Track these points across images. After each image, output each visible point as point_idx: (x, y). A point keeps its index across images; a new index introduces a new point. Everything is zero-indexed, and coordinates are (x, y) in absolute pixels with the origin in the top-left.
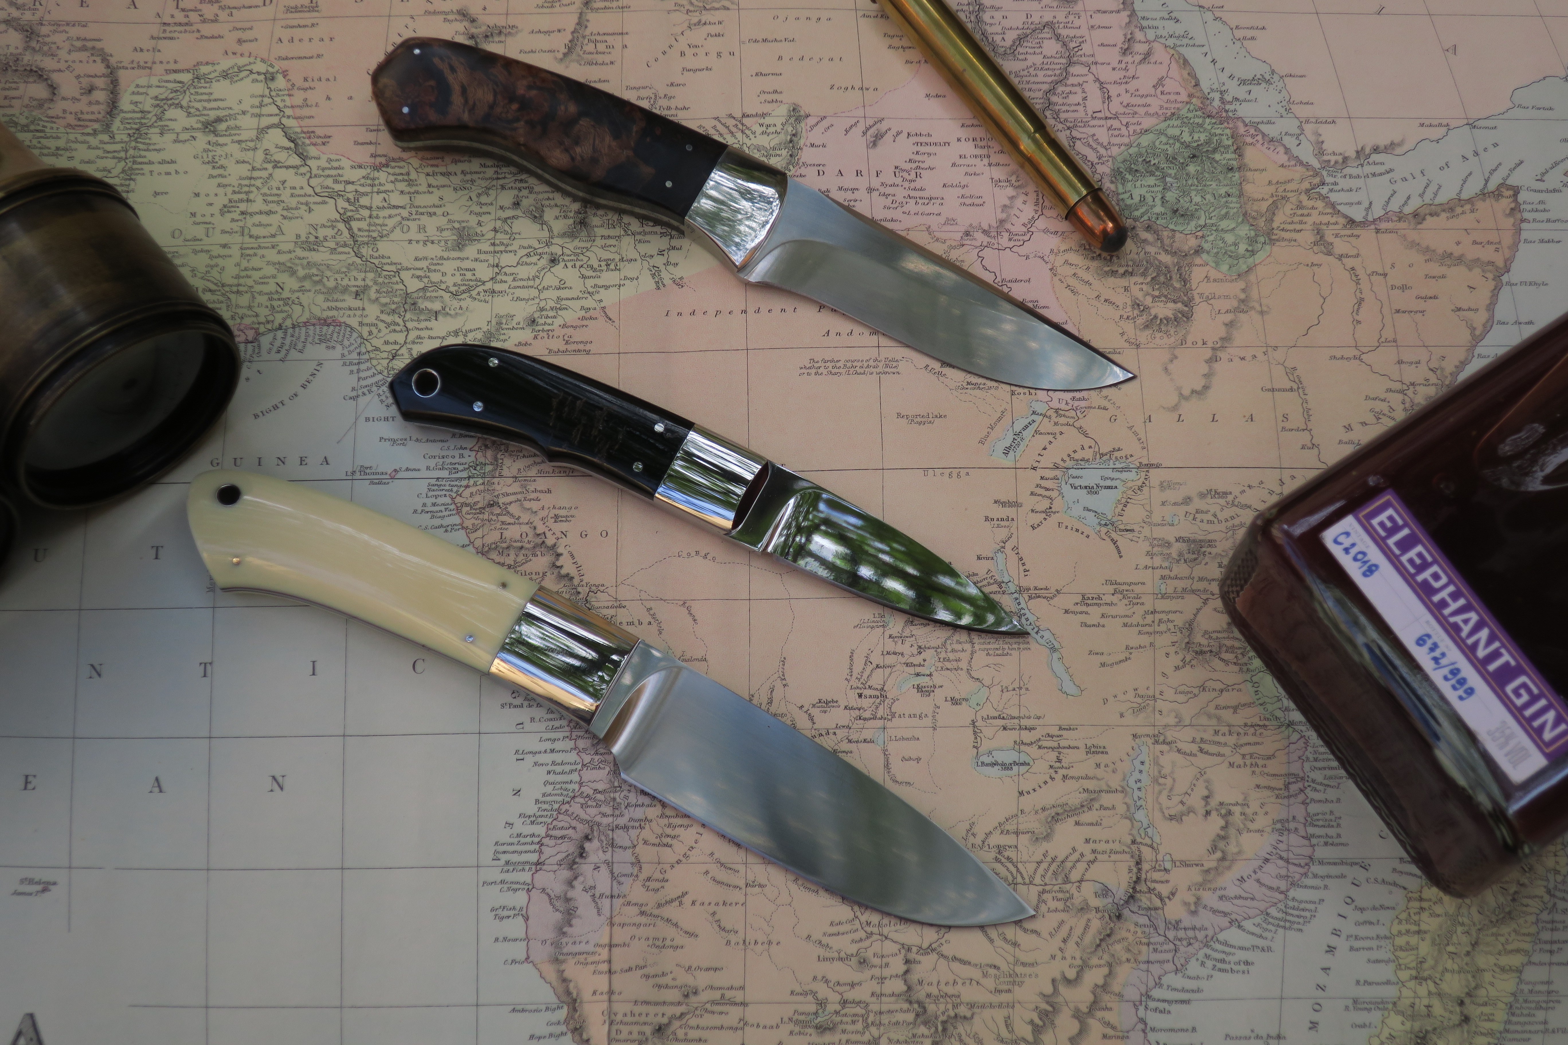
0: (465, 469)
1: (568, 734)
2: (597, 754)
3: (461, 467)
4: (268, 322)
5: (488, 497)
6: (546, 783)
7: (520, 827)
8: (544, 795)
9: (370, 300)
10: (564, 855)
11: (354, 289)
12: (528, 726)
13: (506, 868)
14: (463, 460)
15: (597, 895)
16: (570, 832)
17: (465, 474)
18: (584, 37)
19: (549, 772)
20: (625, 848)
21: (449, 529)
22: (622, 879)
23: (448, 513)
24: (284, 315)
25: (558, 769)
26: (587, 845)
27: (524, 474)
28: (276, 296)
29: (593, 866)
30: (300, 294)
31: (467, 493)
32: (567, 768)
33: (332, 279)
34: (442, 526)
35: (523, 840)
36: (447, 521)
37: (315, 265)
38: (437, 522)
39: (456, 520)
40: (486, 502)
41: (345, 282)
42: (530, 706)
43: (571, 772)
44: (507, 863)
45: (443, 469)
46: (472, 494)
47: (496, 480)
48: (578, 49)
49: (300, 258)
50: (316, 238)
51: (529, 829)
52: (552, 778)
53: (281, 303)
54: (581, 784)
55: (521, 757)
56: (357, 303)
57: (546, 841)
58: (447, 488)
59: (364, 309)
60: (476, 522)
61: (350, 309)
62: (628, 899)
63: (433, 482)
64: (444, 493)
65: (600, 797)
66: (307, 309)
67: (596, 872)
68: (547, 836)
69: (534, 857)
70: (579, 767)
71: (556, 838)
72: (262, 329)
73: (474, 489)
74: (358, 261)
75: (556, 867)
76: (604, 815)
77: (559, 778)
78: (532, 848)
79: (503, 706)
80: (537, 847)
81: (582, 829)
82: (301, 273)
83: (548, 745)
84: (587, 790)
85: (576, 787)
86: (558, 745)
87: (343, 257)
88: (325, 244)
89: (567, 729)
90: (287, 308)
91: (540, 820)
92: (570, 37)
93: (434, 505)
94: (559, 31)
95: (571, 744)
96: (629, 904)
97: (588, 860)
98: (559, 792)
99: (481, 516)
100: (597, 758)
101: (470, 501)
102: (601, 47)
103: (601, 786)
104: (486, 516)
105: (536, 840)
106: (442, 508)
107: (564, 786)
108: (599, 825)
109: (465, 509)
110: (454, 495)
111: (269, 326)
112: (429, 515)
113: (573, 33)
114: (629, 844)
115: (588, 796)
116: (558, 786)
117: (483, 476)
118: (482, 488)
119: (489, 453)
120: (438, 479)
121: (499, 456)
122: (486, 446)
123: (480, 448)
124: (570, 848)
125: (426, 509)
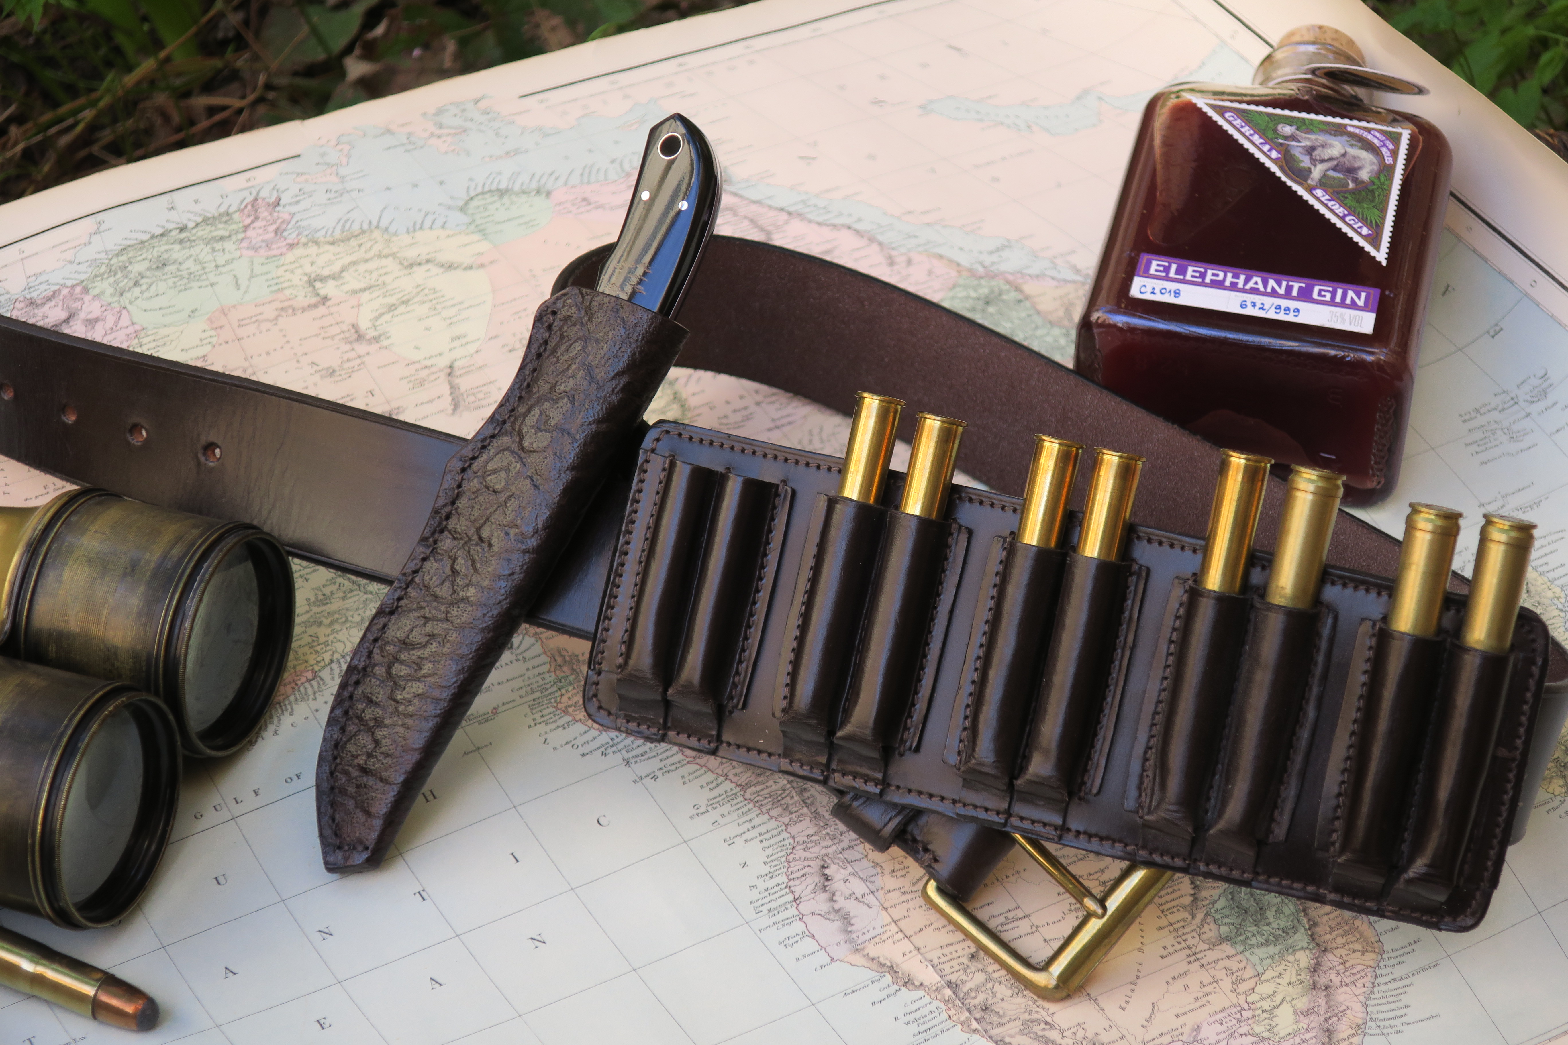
0: (552, 686)
1: (759, 812)
2: (791, 813)
3: (548, 686)
4: (319, 662)
6: (764, 849)
7: (762, 885)
8: (768, 857)
10: (813, 886)
12: (722, 821)
13: (771, 914)
14: (546, 682)
15: (860, 897)
16: (807, 870)
17: (555, 688)
18: (462, 394)
19: (761, 842)
20: (860, 860)
21: (566, 726)
22: (872, 879)
23: (557, 717)
24: (331, 652)
25: (767, 836)
26: (827, 871)
28: (314, 644)
29: (842, 882)
30: (335, 635)
31: (564, 699)
32: (775, 832)
33: (356, 616)
34: (558, 727)
35: (772, 891)
36: (560, 722)
37: (335, 612)
38: (553, 726)
39: (567, 718)
42: (715, 808)
43: (779, 833)
44: (770, 910)
45: (533, 692)
46: (569, 698)
48: (462, 403)
49: (318, 613)
50: (324, 595)
51: (771, 883)
52: (766, 844)
53: (323, 646)
54: (793, 837)
55: (731, 842)
57: (791, 883)
58: (546, 702)
62: (887, 888)
63: (532, 703)
64: (545, 706)
65: (813, 838)
66: (346, 642)
67: (847, 883)
68: (790, 880)
69: (790, 897)
70: (783, 828)
71: (798, 878)
72: (316, 668)
73: (569, 695)
74: (370, 596)
75: (813, 895)
76: (827, 847)
77: (772, 841)
78: (784, 892)
79: (692, 818)
80: (787, 890)
81: (816, 864)
82: (327, 621)
83: (748, 825)
84: (801, 839)
85: (791, 841)
86: (756, 822)
87: (356, 598)
88: (335, 596)
89: (756, 809)
90: (329, 648)
91: (776, 873)
92: (450, 399)
93: (542, 716)
94: (439, 397)
95: (766, 817)
96: (889, 891)
97: (835, 880)
98: (779, 850)
100: (793, 816)
101: (570, 703)
102: (480, 396)
103: (811, 831)
105: (783, 886)
106: (551, 716)
107: (780, 844)
108: (827, 855)
109: (570, 710)
110: (555, 705)
111: (322, 664)
112: (543, 724)
113: (451, 394)
114: (861, 856)
115: (804, 842)
116: (775, 847)
117: (571, 684)
118: (575, 691)
119: (565, 669)
120: (534, 700)
121: (575, 667)
122: (560, 666)
123: (555, 669)
124: (815, 879)
125: (539, 721)
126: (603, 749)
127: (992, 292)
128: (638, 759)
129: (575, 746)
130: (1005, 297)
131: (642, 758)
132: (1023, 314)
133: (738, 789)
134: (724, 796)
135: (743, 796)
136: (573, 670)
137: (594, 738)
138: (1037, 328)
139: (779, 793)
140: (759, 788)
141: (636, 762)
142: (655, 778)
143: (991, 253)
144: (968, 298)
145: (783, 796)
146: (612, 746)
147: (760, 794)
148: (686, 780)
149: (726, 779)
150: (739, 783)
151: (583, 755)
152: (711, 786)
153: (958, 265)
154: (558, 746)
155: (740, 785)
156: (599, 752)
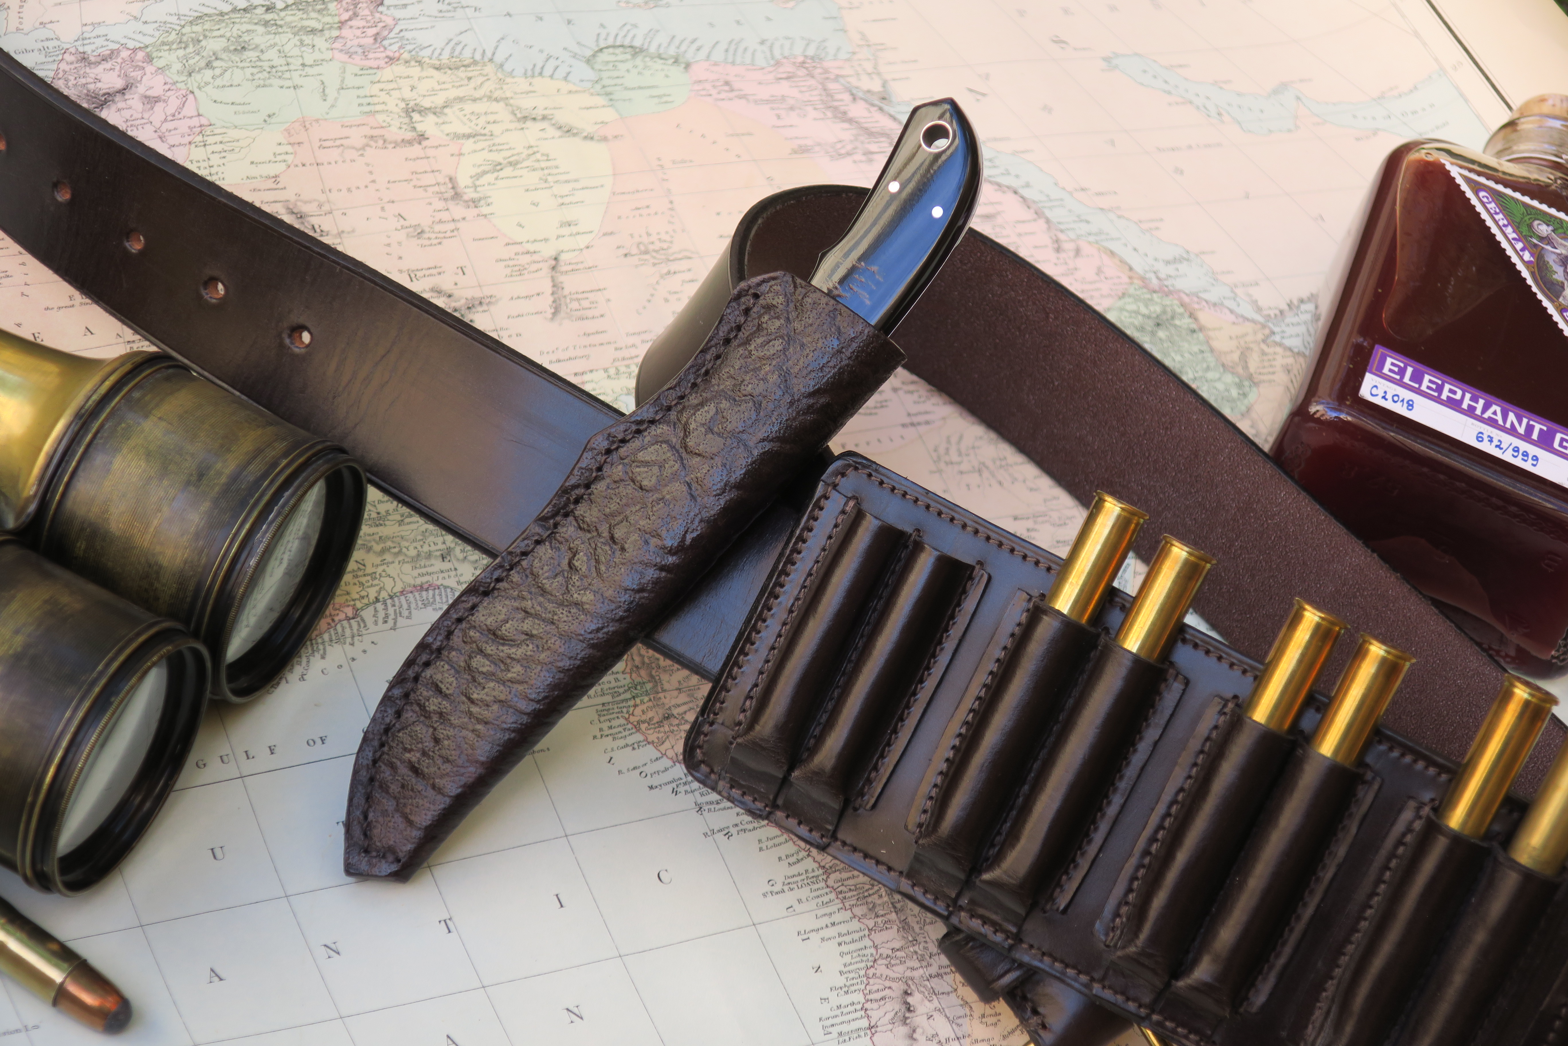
0: (625, 691)
1: (841, 906)
2: (877, 916)
3: (621, 690)
4: (363, 597)
5: (661, 712)
6: (842, 954)
7: (836, 999)
8: (845, 965)
9: (458, 560)
10: (893, 1014)
11: (438, 553)
12: (798, 908)
13: (841, 1039)
14: (619, 684)
15: (943, 1041)
16: (887, 992)
17: (628, 695)
18: (565, 297)
19: (840, 944)
20: (948, 993)
21: (636, 746)
22: (960, 1021)
23: (627, 733)
24: (377, 588)
25: (848, 939)
26: (910, 1000)
27: (685, 685)
28: (360, 573)
29: (925, 1017)
30: (385, 567)
31: (638, 711)
32: (856, 936)
33: (411, 548)
34: (627, 745)
35: (845, 1010)
36: (630, 740)
37: (388, 538)
38: (622, 743)
39: (638, 737)
40: (660, 716)
41: (426, 548)
42: (792, 890)
43: (861, 938)
44: (840, 1034)
45: (603, 694)
46: (643, 712)
47: (661, 695)
48: (563, 308)
49: (369, 535)
50: (378, 513)
51: (846, 1000)
52: (845, 948)
53: (369, 578)
54: (876, 947)
55: (805, 937)
56: (446, 565)
57: (868, 1005)
58: (616, 710)
59: (456, 569)
60: (660, 735)
61: (442, 572)
62: (974, 1037)
63: (600, 708)
64: (615, 715)
65: (899, 954)
66: (397, 579)
67: (931, 1020)
68: (867, 1001)
69: (864, 1023)
70: (866, 932)
71: (876, 1001)
72: (359, 605)
73: (644, 707)
75: (890, 1026)
76: (913, 969)
77: (852, 947)
78: (858, 1014)
79: (764, 895)
80: (863, 1013)
81: (898, 987)
82: (377, 548)
83: (827, 920)
84: (885, 951)
85: (873, 951)
86: (837, 918)
87: (414, 526)
88: (390, 517)
89: (837, 901)
90: (376, 582)
91: (853, 988)
92: (551, 299)
93: (610, 728)
94: (539, 295)
95: (848, 914)
96: (976, 1041)
97: (918, 1012)
98: (858, 959)
99: (662, 729)
100: (879, 920)
101: (644, 718)
102: (586, 304)
103: (897, 945)
104: (667, 728)
105: (859, 1007)
106: (621, 729)
107: (861, 953)
108: (912, 979)
109: (643, 726)
110: (627, 716)
111: (365, 601)
112: (610, 738)
114: (950, 989)
115: (888, 956)
116: (855, 955)
117: (647, 693)
118: (650, 704)
119: (643, 673)
120: (603, 704)
121: (653, 673)
122: (637, 667)
123: (631, 670)
124: (894, 1006)
125: (606, 733)
126: (674, 785)
127: (1164, 312)
128: (712, 807)
129: (643, 774)
130: (1177, 322)
131: (717, 807)
132: (1196, 349)
133: (821, 871)
134: (804, 877)
135: (826, 881)
136: (652, 676)
137: (666, 769)
138: (1208, 369)
139: (867, 887)
140: (845, 875)
141: (709, 810)
142: (728, 835)
143: (1168, 263)
144: (1137, 312)
145: (871, 892)
146: (685, 784)
147: (846, 883)
148: (764, 846)
149: (809, 855)
150: (822, 864)
151: (651, 788)
152: (792, 860)
153: (1131, 269)
154: (625, 770)
155: (824, 867)
156: (669, 788)
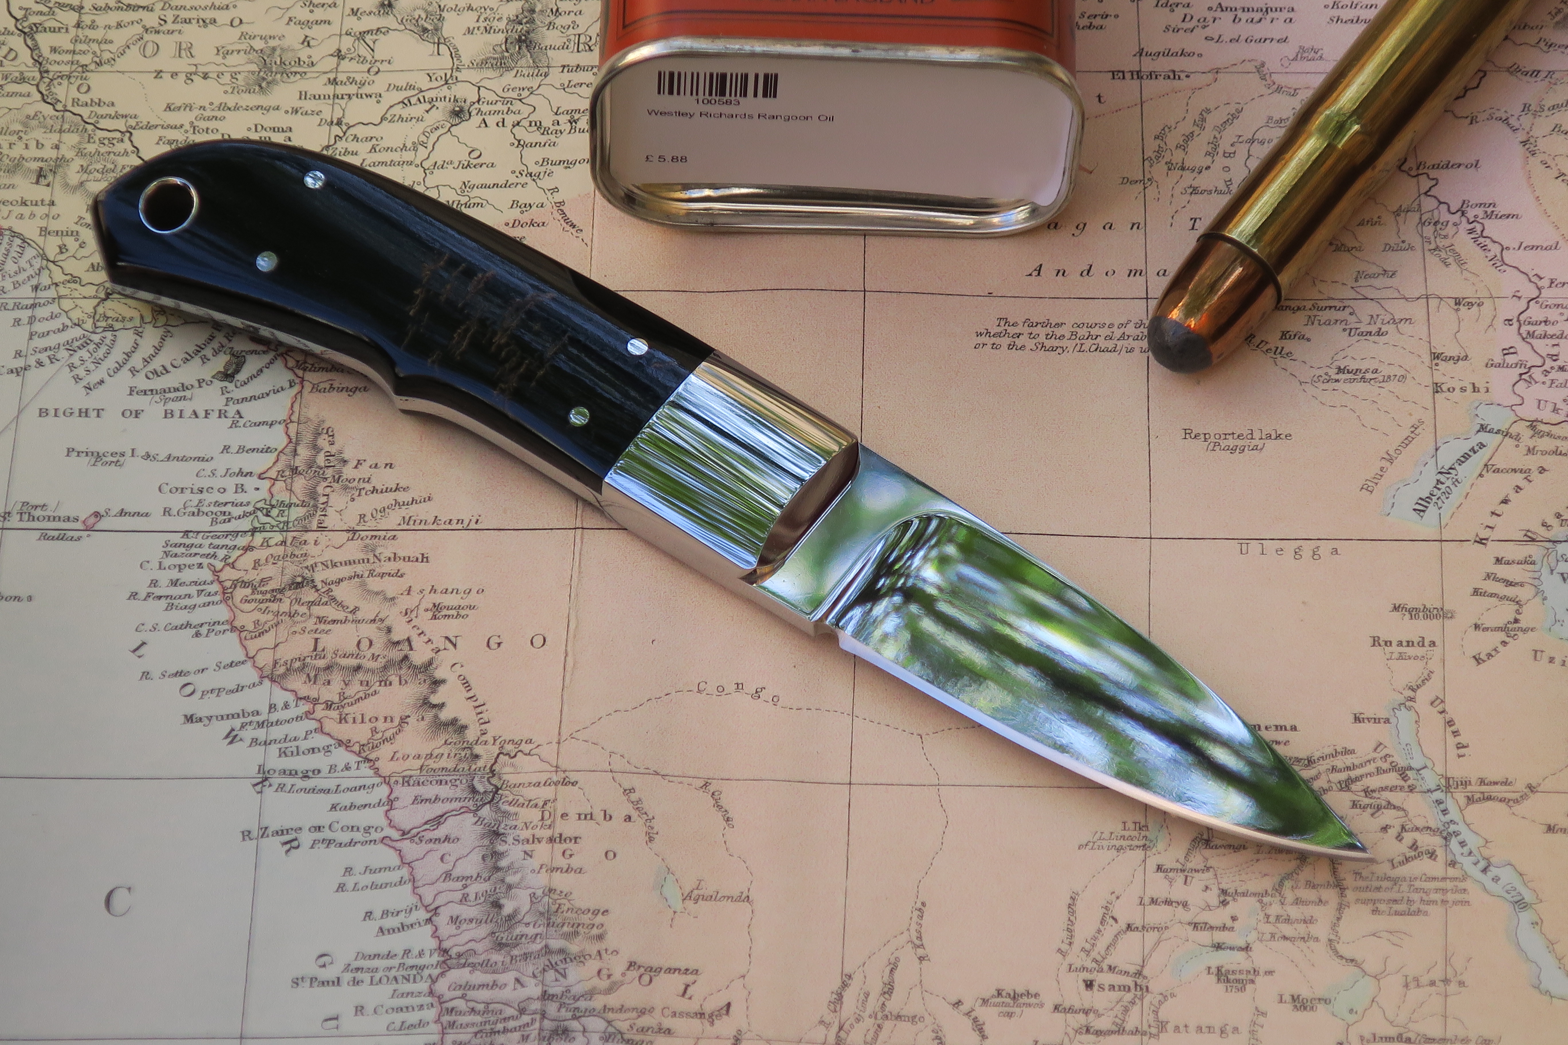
0: (245, 515)
3: (237, 511)
5: (292, 569)
9: (66, 185)
11: (35, 166)
12: (349, 1021)
14: (241, 498)
17: (244, 524)
21: (204, 630)
23: (203, 599)
27: (371, 524)
31: (247, 560)
34: (188, 625)
36: (201, 616)
38: (179, 617)
39: (221, 613)
40: (287, 579)
41: (18, 151)
42: (356, 982)
45: (197, 511)
46: (257, 564)
47: (310, 537)
56: (41, 192)
58: (206, 550)
59: (52, 203)
60: (263, 618)
61: (24, 203)
63: (177, 538)
64: (197, 560)
73: (261, 554)
74: (48, 110)
79: (297, 982)
87: (16, 102)
89: (433, 1027)
93: (174, 583)
99: (274, 606)
101: (252, 575)
104: (285, 607)
106: (193, 590)
109: (240, 593)
110: (219, 565)
112: (163, 603)
117: (285, 529)
118: (280, 550)
119: (300, 484)
120: (186, 533)
121: (320, 490)
122: (295, 470)
123: (281, 473)
125: (158, 592)
126: (237, 723)
128: (289, 781)
129: (189, 689)
131: (300, 783)
133: (436, 958)
134: (395, 962)
135: (434, 981)
136: (313, 494)
137: (239, 688)
139: (509, 1012)
140: (479, 977)
141: (281, 787)
142: (291, 845)
145: (511, 1024)
146: (261, 725)
147: (471, 994)
148: (350, 881)
149: (429, 921)
150: (446, 945)
151: (190, 719)
152: (392, 922)
154: (156, 673)
155: (446, 951)
156: (225, 727)
